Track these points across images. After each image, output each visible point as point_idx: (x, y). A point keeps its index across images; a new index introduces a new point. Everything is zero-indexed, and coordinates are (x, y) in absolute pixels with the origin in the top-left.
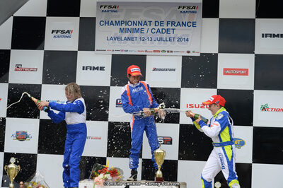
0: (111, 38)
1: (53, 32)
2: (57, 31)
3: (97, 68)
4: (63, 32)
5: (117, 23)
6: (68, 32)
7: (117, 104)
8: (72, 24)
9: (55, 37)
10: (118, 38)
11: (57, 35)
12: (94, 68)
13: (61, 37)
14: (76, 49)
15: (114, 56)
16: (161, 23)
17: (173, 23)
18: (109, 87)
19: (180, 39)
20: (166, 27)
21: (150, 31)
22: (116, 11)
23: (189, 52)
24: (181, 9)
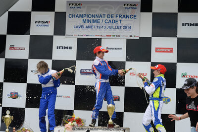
0: (77, 27)
1: (36, 22)
2: (39, 22)
3: (67, 48)
4: (43, 22)
5: (81, 16)
6: (47, 22)
7: (81, 73)
8: (49, 16)
9: (37, 25)
10: (82, 27)
11: (39, 24)
12: (65, 48)
13: (41, 25)
14: (52, 34)
15: (79, 39)
16: (112, 16)
17: (120, 16)
18: (75, 61)
19: (125, 27)
20: (115, 19)
21: (104, 21)
22: (80, 8)
23: (131, 36)
24: (126, 6)
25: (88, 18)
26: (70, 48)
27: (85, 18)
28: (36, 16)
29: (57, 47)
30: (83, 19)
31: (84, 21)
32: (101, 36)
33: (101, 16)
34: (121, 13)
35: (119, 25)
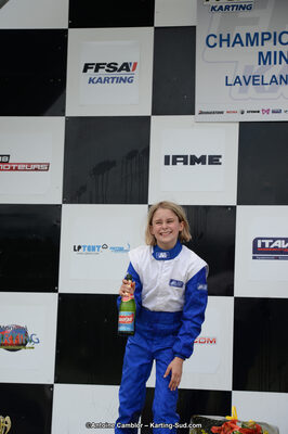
0: (237, 81)
1: (87, 67)
2: (98, 67)
3: (202, 160)
4: (112, 67)
5: (252, 40)
6: (126, 66)
7: (256, 250)
8: (134, 45)
9: (91, 81)
10: (254, 80)
11: (97, 75)
12: (194, 160)
13: (106, 80)
14: (146, 110)
15: (243, 126)
18: (234, 208)
22: (249, 8)
25: (279, 48)
26: (214, 160)
27: (269, 46)
28: (85, 45)
29: (167, 158)
30: (260, 48)
31: (264, 59)
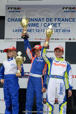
5: (20, 20)
16: (51, 20)
17: (59, 19)
19: (64, 31)
20: (54, 22)
21: (43, 25)
22: (19, 12)
23: (70, 39)
24: (65, 10)
32: (40, 39)
33: (40, 20)
34: (60, 16)
35: (58, 28)
